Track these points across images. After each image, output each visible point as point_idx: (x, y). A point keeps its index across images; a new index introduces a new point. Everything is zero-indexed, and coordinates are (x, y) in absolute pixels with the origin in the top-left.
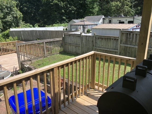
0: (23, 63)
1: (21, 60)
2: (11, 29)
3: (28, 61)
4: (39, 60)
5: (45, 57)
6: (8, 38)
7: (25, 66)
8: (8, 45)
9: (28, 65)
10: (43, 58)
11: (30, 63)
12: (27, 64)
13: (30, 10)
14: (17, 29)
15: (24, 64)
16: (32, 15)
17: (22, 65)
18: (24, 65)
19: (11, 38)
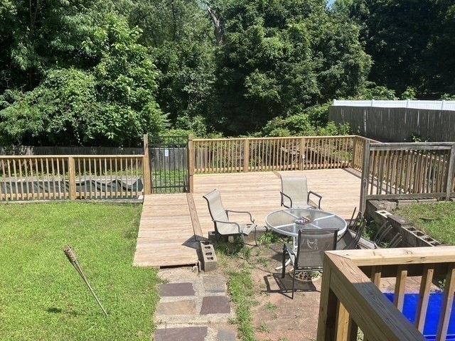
0: (375, 203)
1: (369, 194)
2: (337, 103)
3: (388, 200)
4: (424, 205)
5: (444, 199)
6: (324, 126)
7: (378, 212)
8: (321, 145)
9: (388, 213)
10: (438, 201)
11: (394, 207)
12: (385, 209)
13: (395, 46)
14: (352, 101)
15: (377, 205)
16: (397, 61)
17: (369, 206)
18: (376, 209)
19: (331, 125)
